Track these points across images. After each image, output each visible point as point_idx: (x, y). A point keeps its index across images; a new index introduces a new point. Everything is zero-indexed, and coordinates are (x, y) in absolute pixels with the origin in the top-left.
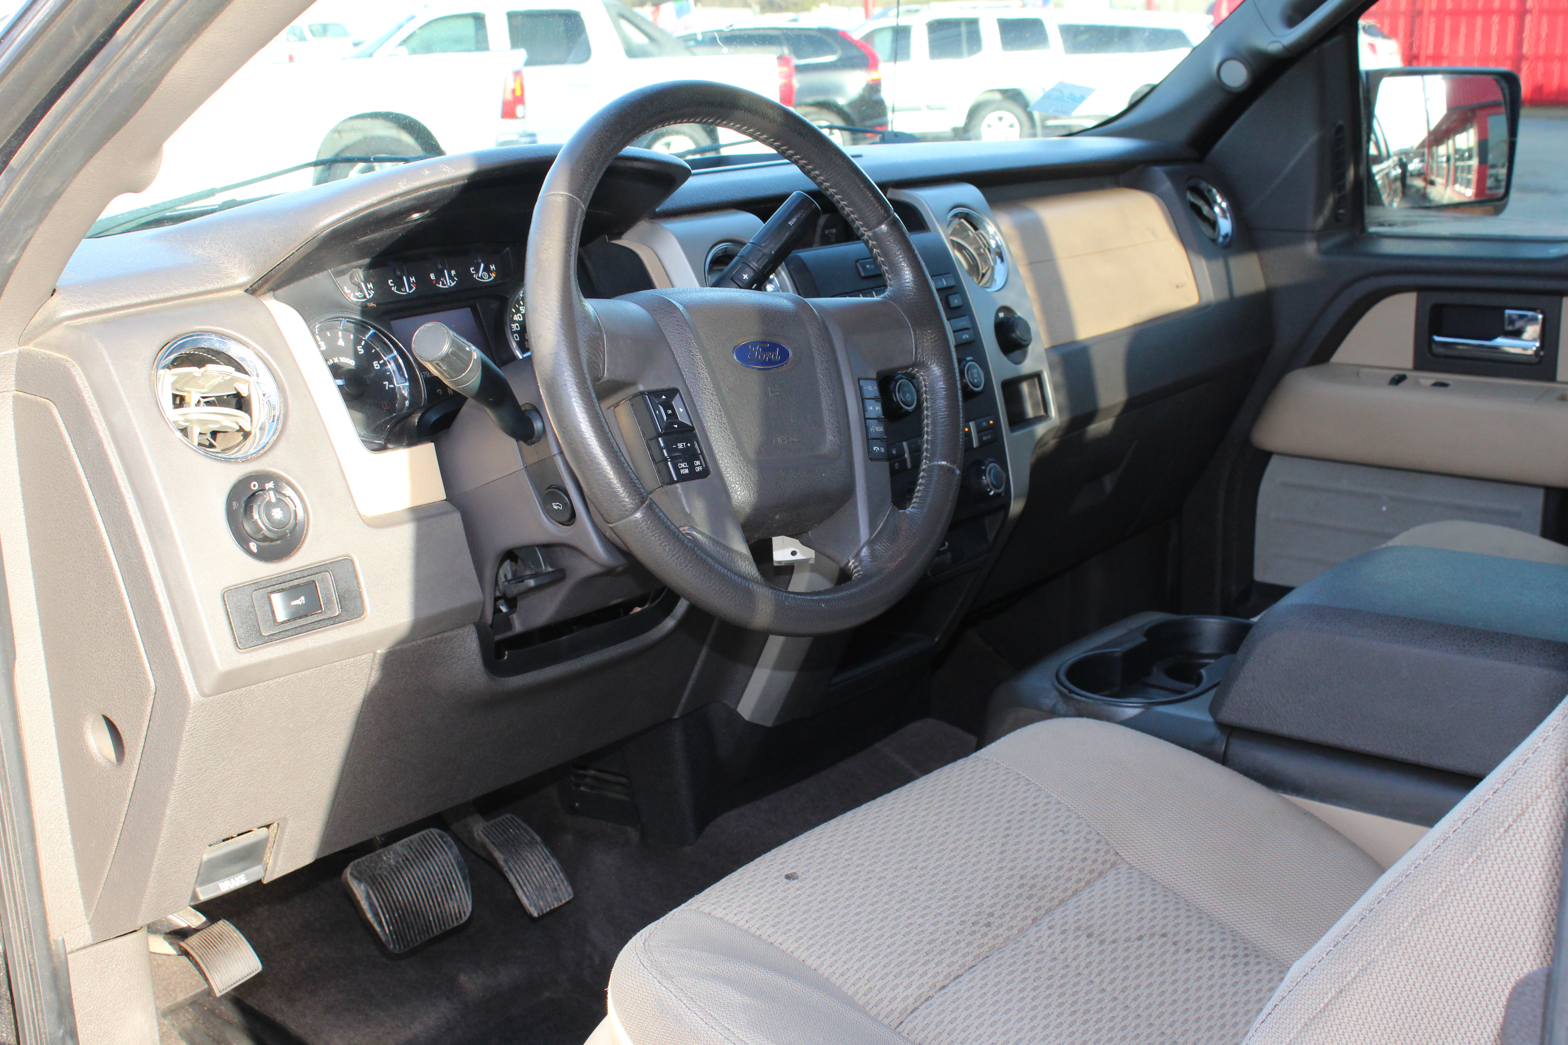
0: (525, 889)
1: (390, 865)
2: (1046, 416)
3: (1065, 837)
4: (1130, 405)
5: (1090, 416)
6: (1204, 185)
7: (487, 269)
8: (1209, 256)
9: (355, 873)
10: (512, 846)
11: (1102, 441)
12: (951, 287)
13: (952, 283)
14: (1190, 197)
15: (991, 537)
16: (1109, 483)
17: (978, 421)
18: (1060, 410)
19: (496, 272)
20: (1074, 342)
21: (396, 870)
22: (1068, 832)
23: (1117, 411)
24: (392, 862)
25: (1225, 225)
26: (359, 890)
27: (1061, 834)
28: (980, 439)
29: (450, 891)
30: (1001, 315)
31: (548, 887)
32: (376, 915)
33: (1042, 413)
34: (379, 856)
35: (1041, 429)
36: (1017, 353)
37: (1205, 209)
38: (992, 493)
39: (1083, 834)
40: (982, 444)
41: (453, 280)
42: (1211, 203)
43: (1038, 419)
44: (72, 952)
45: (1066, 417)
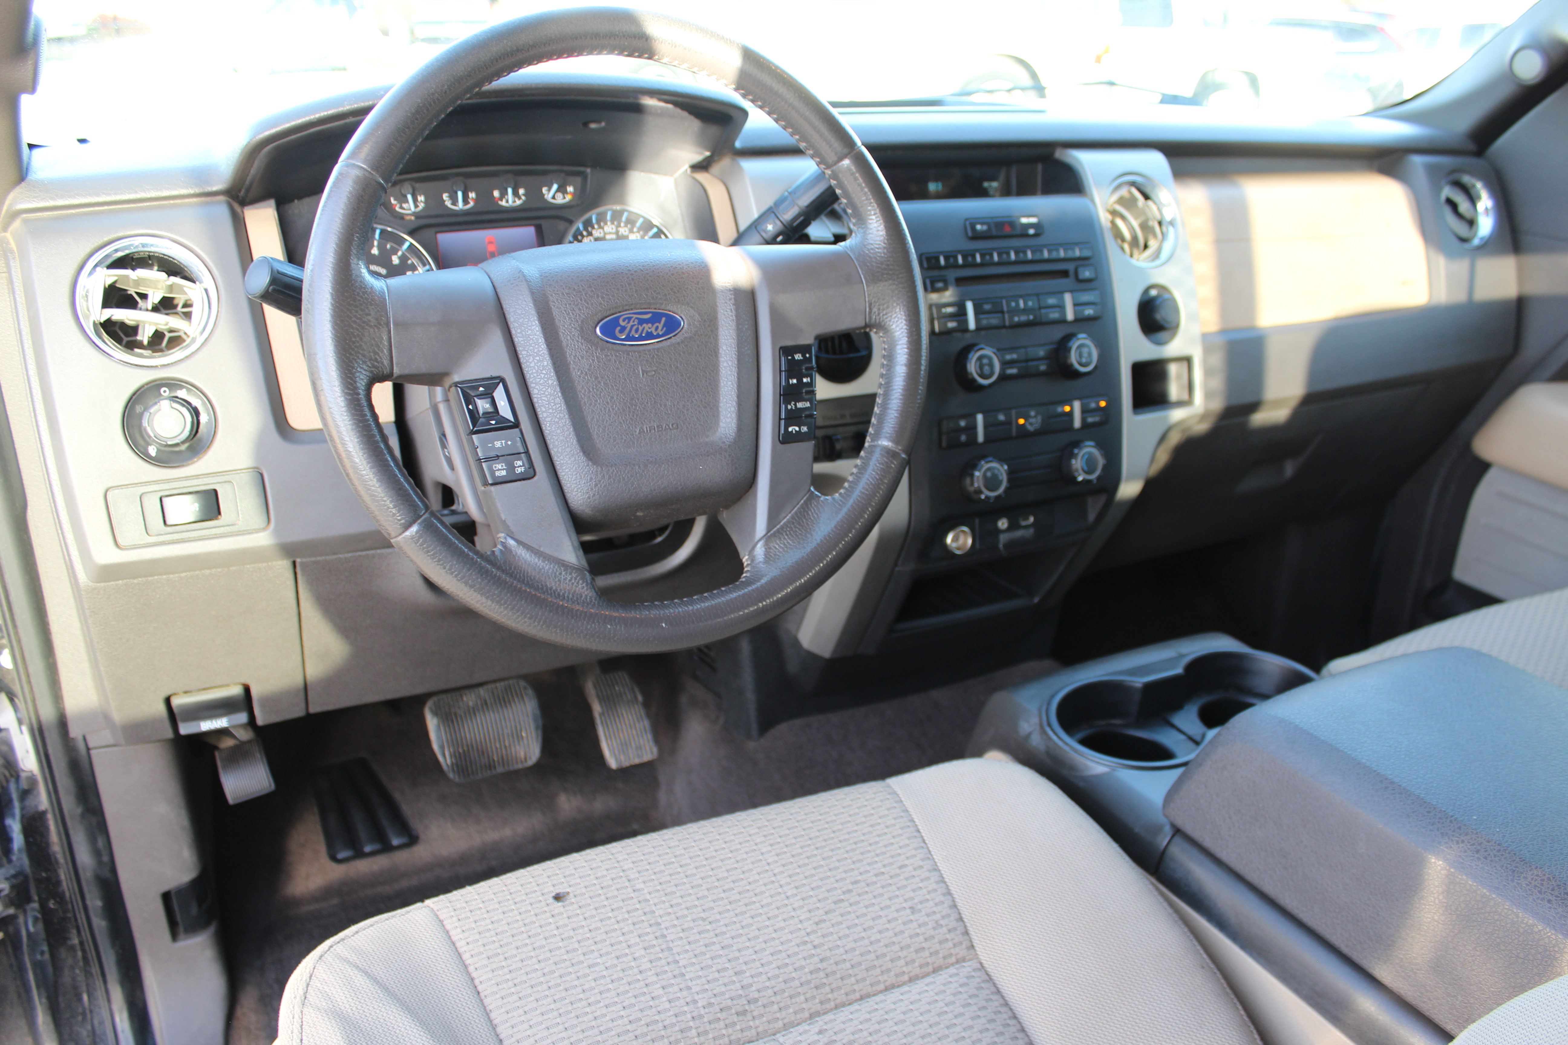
0: (610, 743)
1: (468, 706)
2: (1187, 403)
3: (912, 917)
4: (1309, 400)
5: (1254, 406)
6: (1466, 179)
7: (562, 189)
8: (1450, 255)
9: (434, 708)
10: (610, 701)
11: (1272, 430)
12: (1086, 259)
13: (1086, 253)
14: (1448, 191)
15: (1092, 516)
16: (1289, 469)
17: (1086, 401)
18: (1208, 395)
19: (573, 194)
20: (1253, 328)
21: (472, 712)
22: (920, 911)
23: (1293, 403)
24: (471, 704)
25: (1486, 225)
26: (432, 723)
27: (908, 911)
28: (1083, 420)
29: (520, 738)
30: (1153, 293)
31: (633, 745)
32: (442, 748)
33: (1185, 397)
34: (461, 696)
35: (1177, 415)
36: (1162, 335)
37: (1464, 206)
38: (1080, 479)
39: (938, 916)
40: (1085, 425)
41: (520, 198)
42: (1473, 199)
43: (1180, 404)
44: (96, 748)
45: (1217, 405)
